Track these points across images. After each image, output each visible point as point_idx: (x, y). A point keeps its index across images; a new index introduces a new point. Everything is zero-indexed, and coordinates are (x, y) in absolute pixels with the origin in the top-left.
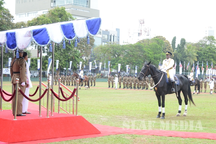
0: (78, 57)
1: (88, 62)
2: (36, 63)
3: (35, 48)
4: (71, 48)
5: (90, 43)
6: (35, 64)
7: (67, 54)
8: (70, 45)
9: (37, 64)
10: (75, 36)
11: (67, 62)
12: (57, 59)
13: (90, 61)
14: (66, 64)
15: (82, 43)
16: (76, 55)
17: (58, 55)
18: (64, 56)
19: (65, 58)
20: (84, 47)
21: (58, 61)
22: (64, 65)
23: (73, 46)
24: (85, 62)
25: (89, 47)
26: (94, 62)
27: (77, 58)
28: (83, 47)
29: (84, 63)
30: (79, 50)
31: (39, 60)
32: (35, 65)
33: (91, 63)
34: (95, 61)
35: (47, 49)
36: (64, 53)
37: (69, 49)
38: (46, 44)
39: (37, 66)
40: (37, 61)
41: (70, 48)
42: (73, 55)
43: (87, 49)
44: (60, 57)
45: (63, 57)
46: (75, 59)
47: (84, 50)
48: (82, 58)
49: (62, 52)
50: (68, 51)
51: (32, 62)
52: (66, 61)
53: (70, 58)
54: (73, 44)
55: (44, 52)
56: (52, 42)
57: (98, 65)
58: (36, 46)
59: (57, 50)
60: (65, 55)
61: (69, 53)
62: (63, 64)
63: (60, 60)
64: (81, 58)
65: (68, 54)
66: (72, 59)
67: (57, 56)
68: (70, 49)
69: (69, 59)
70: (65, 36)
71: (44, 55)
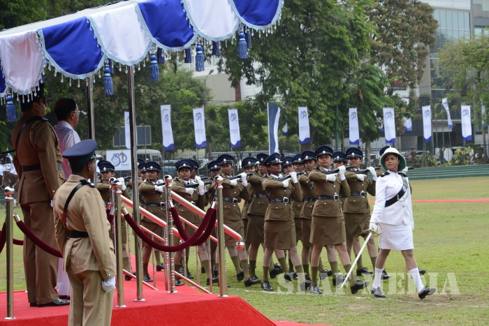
0: (377, 93)
1: (417, 106)
2: (224, 124)
3: (220, 70)
4: (348, 61)
5: (421, 36)
6: (221, 126)
7: (336, 84)
8: (345, 50)
9: (227, 126)
10: (193, 35)
11: (338, 111)
12: (301, 104)
13: (424, 100)
14: (335, 121)
15: (391, 36)
16: (368, 85)
17: (301, 89)
18: (325, 92)
19: (329, 99)
20: (398, 53)
21: (303, 111)
22: (326, 123)
23: (355, 51)
24: (407, 109)
25: (418, 49)
26: (441, 107)
27: (373, 96)
28: (396, 53)
29: (403, 110)
30: (380, 65)
31: (233, 113)
32: (221, 133)
33: (426, 109)
34: (444, 101)
35: (260, 71)
36: (324, 79)
37: (343, 65)
38: (92, 70)
39: (228, 136)
40: (226, 115)
41: (346, 59)
42: (360, 86)
43: (412, 58)
44: (311, 95)
45: (322, 96)
46: (367, 100)
47: (399, 62)
48: (394, 94)
49: (317, 78)
50: (340, 72)
51: (211, 123)
52: (334, 108)
53: (346, 96)
54: (354, 46)
55: (249, 83)
56: (110, 64)
57: (456, 114)
58: (220, 63)
59: (296, 69)
60: (329, 87)
61: (344, 80)
62: (324, 120)
63: (310, 108)
64: (390, 92)
65: (340, 81)
66: (354, 100)
67: (298, 92)
68: (344, 63)
69: (343, 101)
70: (154, 40)
71: (251, 91)
